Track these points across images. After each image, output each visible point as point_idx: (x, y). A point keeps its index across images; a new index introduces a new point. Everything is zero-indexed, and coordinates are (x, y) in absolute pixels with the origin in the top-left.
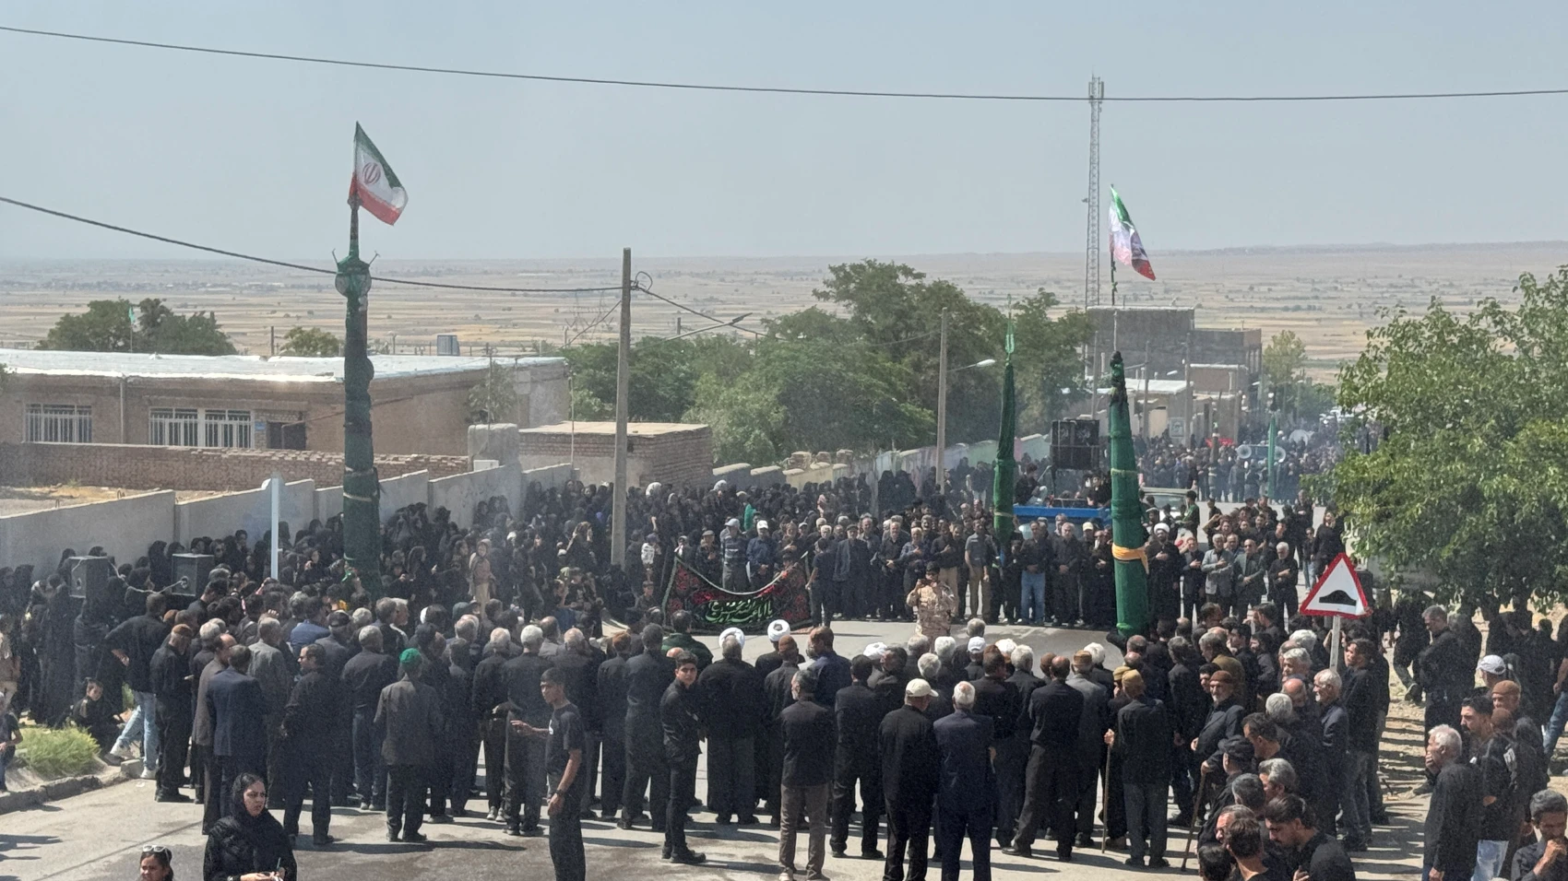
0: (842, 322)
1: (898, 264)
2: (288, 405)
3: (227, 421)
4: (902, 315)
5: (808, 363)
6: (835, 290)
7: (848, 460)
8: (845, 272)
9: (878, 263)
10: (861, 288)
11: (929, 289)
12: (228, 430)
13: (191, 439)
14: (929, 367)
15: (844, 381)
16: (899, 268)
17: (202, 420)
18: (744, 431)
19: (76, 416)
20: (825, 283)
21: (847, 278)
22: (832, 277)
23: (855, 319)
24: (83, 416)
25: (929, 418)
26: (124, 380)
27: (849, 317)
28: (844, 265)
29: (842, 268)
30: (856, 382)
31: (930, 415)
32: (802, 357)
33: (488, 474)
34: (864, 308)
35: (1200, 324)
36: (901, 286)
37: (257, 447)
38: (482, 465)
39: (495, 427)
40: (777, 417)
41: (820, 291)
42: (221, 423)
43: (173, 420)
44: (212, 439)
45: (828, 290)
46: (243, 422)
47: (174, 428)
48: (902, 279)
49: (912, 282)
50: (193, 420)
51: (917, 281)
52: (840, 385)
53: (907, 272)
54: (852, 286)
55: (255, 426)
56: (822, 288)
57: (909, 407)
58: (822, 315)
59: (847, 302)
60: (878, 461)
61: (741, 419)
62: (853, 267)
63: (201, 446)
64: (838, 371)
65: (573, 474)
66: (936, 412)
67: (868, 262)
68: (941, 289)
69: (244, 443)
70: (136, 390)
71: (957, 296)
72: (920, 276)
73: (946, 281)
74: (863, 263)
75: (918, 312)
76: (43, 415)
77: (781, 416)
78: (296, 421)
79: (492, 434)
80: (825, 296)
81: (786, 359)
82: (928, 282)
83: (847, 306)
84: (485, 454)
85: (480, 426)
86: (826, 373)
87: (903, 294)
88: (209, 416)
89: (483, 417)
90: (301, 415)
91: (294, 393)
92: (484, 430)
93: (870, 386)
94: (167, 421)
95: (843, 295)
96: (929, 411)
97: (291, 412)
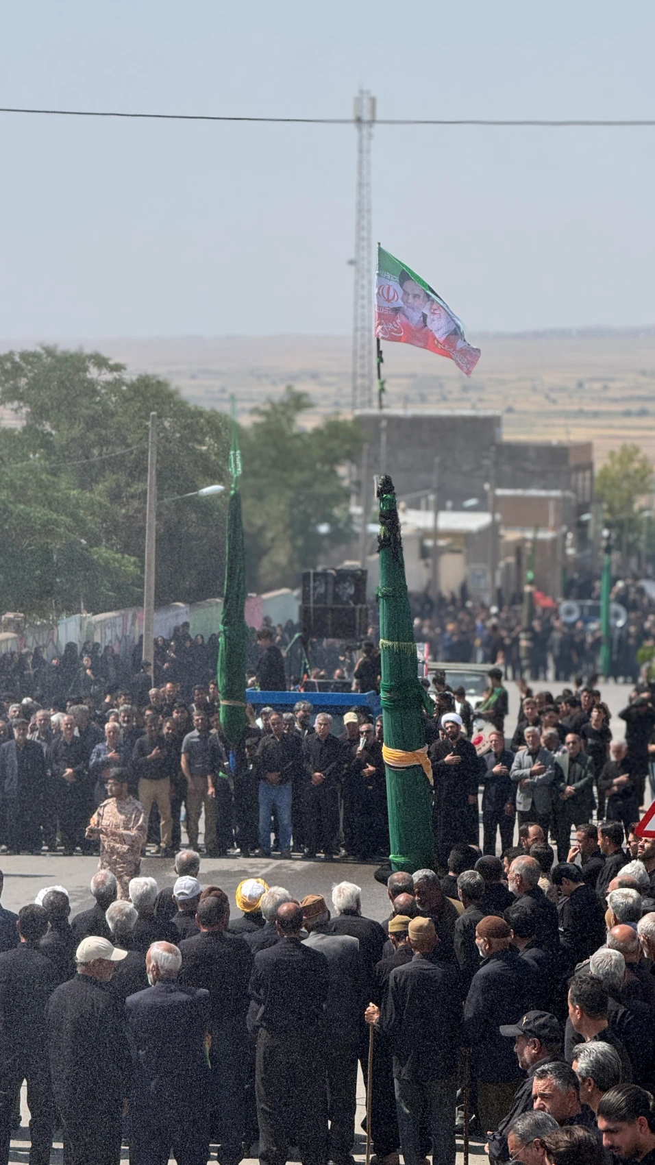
0: (8, 434)
1: (88, 351)
4: (93, 423)
7: (18, 629)
8: (13, 362)
9: (59, 350)
10: (34, 384)
11: (132, 387)
14: (132, 497)
15: (10, 516)
16: (90, 357)
21: (17, 371)
23: (27, 428)
25: (132, 568)
27: (18, 426)
28: (12, 353)
29: (8, 358)
30: (29, 518)
31: (135, 563)
34: (40, 413)
35: (510, 434)
36: (92, 382)
48: (93, 373)
49: (108, 376)
51: (115, 374)
52: (5, 521)
53: (101, 362)
54: (23, 382)
57: (103, 553)
59: (16, 404)
60: (61, 628)
62: (24, 356)
66: (143, 561)
67: (44, 348)
68: (147, 386)
71: (171, 395)
72: (118, 368)
73: (155, 376)
74: (39, 350)
75: (117, 419)
82: (130, 376)
87: (95, 392)
93: (49, 521)
95: (11, 395)
96: (133, 559)
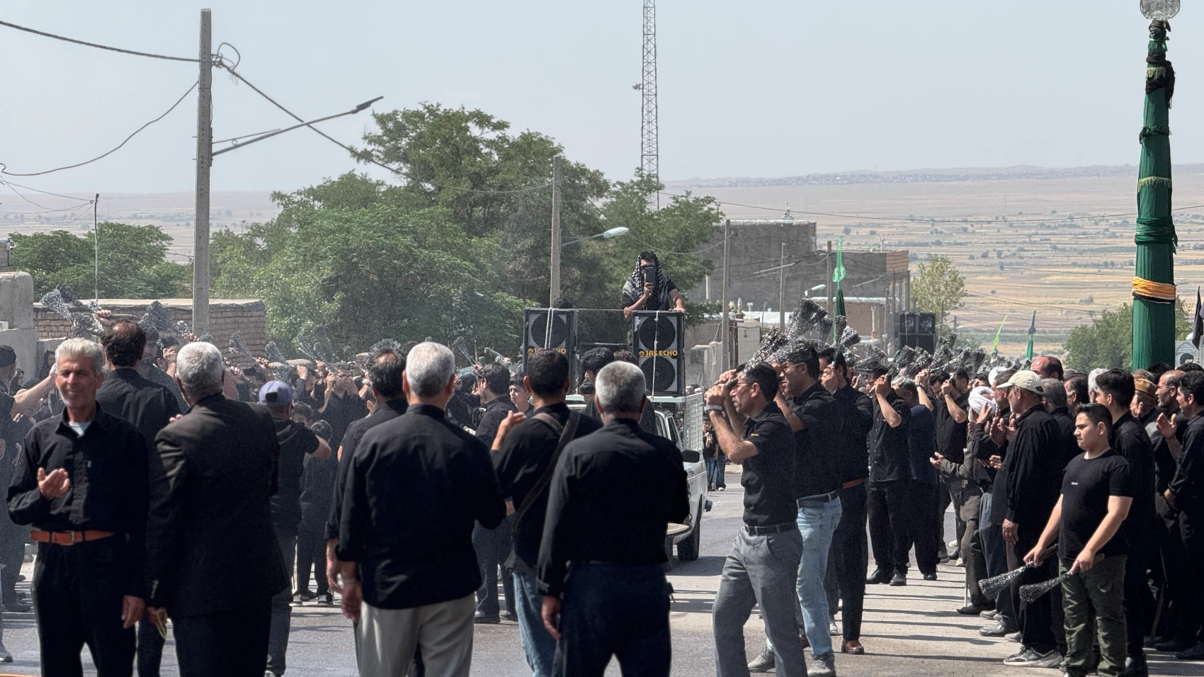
0: (392, 190)
1: (469, 109)
4: (478, 180)
5: (364, 236)
6: (381, 149)
8: (397, 123)
9: (442, 109)
10: (420, 142)
11: (514, 145)
15: (416, 260)
16: (472, 115)
18: (291, 324)
20: (365, 138)
21: (399, 131)
22: (377, 130)
23: (408, 189)
27: (400, 182)
28: (395, 113)
29: (391, 117)
30: (431, 262)
32: (355, 228)
34: (422, 170)
36: (475, 140)
40: (331, 307)
41: (359, 151)
45: (370, 148)
48: (474, 130)
49: (491, 135)
51: (498, 133)
52: (410, 266)
53: (483, 120)
54: (404, 142)
56: (361, 146)
58: (364, 181)
59: (395, 165)
61: (287, 305)
62: (406, 115)
64: (407, 247)
67: (427, 108)
68: (529, 145)
72: (501, 126)
73: (538, 134)
74: (421, 109)
75: (500, 176)
77: (335, 306)
80: (366, 156)
81: (333, 232)
82: (513, 133)
83: (397, 172)
86: (392, 249)
87: (478, 152)
93: (453, 267)
95: (392, 155)
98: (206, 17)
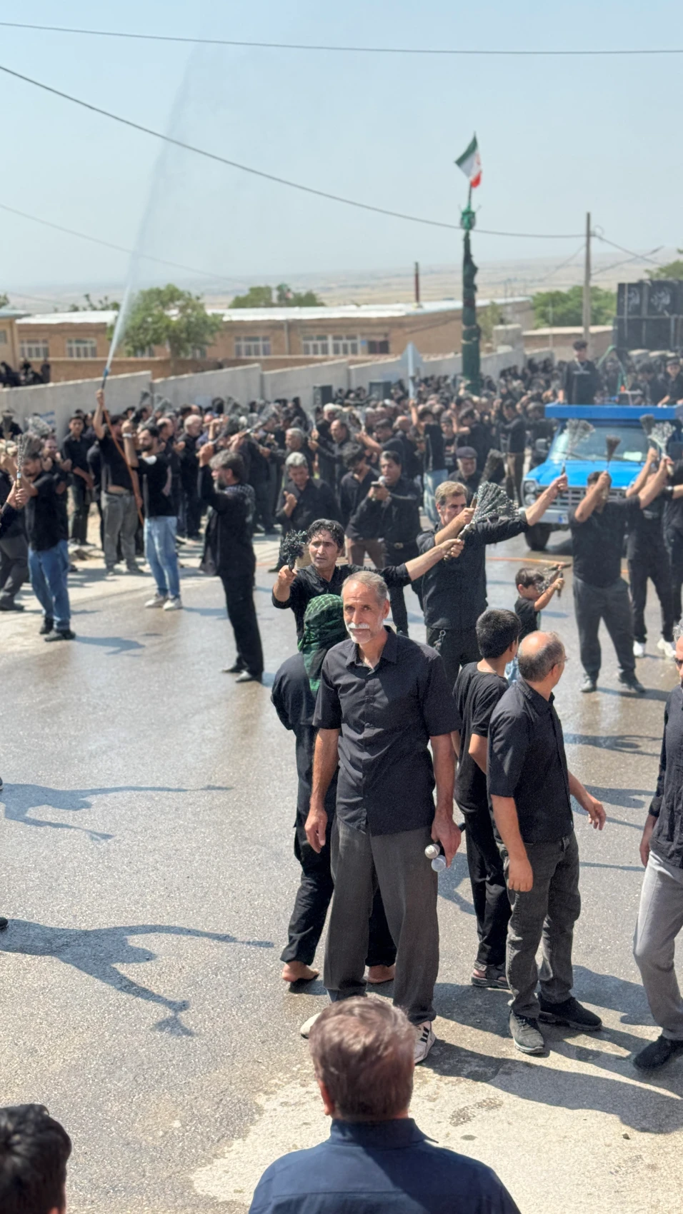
2: (379, 330)
3: (345, 341)
12: (345, 346)
13: (325, 351)
17: (330, 342)
19: (261, 343)
24: (266, 343)
26: (287, 321)
33: (506, 354)
37: (363, 353)
38: (503, 349)
39: (510, 327)
42: (341, 343)
43: (315, 342)
44: (336, 351)
46: (354, 341)
47: (315, 346)
50: (324, 342)
55: (359, 341)
63: (331, 354)
65: (552, 354)
69: (355, 352)
70: (292, 325)
76: (243, 344)
78: (381, 339)
79: (507, 332)
84: (504, 343)
85: (500, 327)
88: (335, 338)
89: (502, 322)
90: (386, 335)
91: (382, 322)
92: (502, 331)
94: (311, 343)
97: (379, 334)
98: (589, 216)
